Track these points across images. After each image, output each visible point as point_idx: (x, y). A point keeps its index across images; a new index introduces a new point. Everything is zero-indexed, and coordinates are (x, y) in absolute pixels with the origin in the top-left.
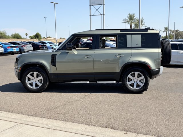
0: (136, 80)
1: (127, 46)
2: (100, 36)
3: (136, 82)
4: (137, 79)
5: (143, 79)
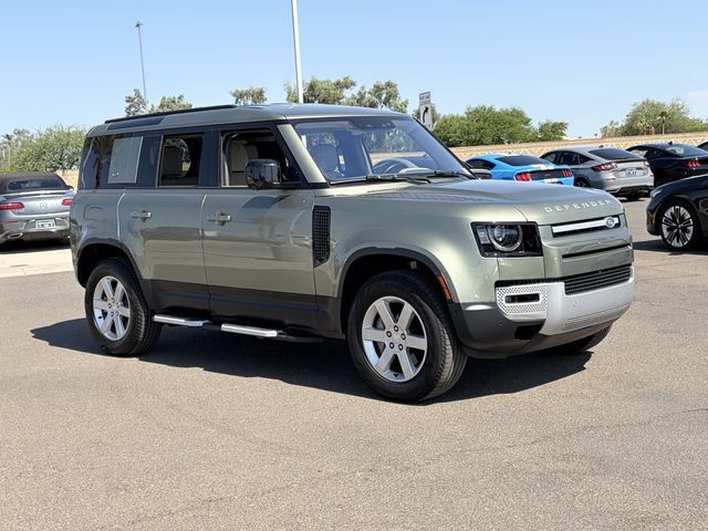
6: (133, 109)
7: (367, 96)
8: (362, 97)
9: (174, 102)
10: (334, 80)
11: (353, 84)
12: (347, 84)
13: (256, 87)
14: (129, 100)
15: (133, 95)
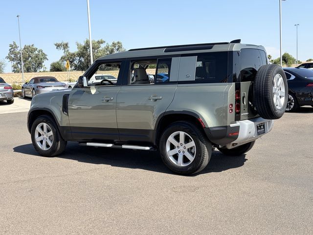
0: (181, 148)
1: (170, 81)
2: (132, 61)
3: (181, 152)
4: (183, 146)
5: (194, 146)
6: (12, 50)
7: (110, 47)
8: (108, 47)
9: (30, 47)
10: (96, 41)
11: (104, 42)
12: (102, 42)
13: (65, 42)
14: (11, 46)
15: (12, 44)
